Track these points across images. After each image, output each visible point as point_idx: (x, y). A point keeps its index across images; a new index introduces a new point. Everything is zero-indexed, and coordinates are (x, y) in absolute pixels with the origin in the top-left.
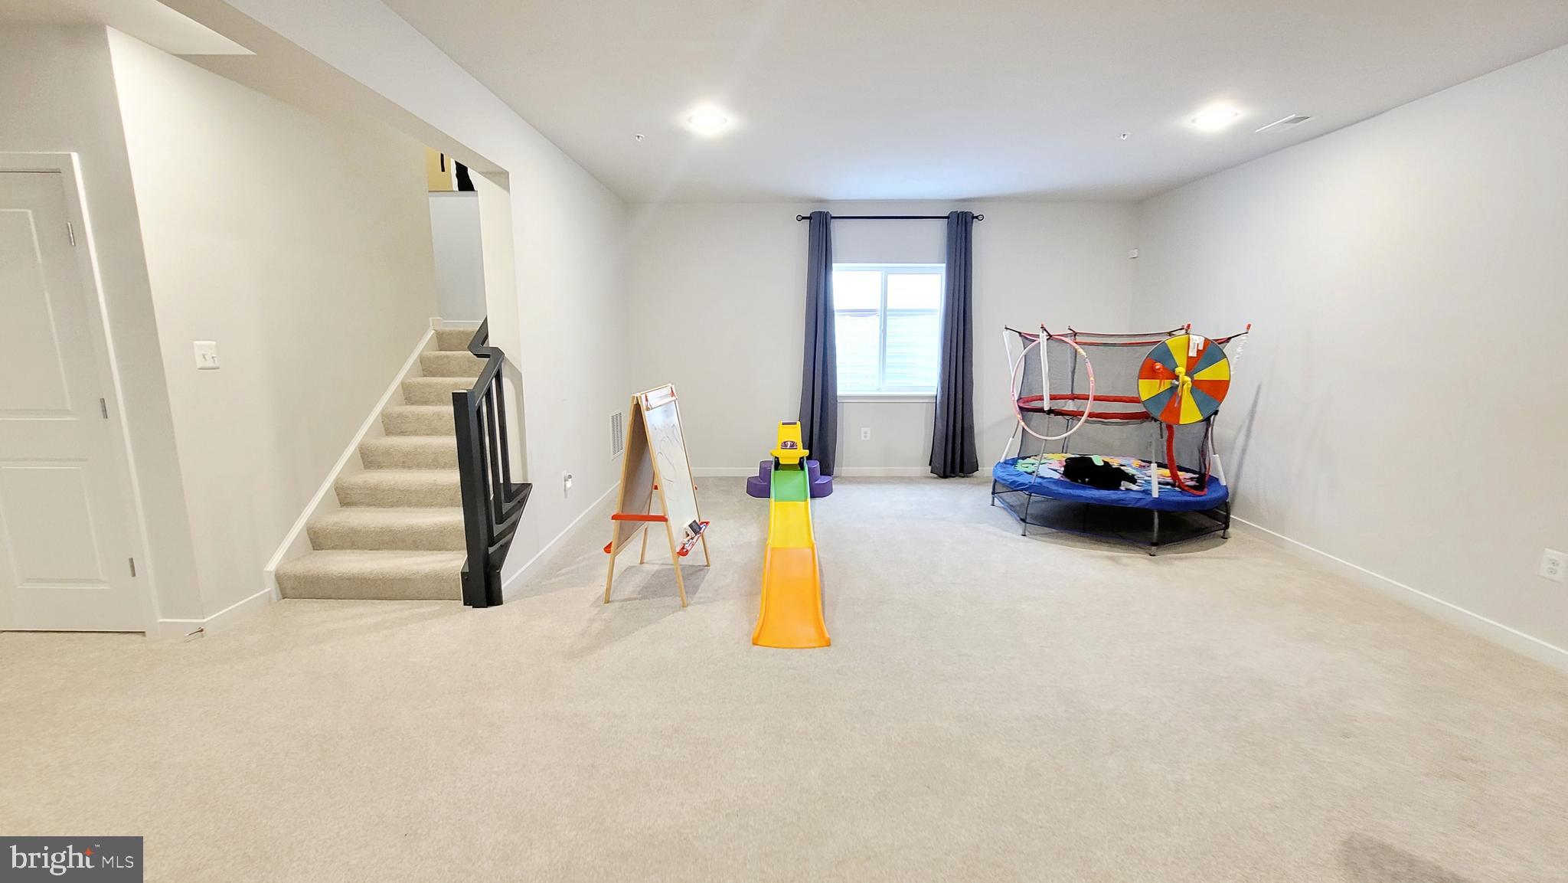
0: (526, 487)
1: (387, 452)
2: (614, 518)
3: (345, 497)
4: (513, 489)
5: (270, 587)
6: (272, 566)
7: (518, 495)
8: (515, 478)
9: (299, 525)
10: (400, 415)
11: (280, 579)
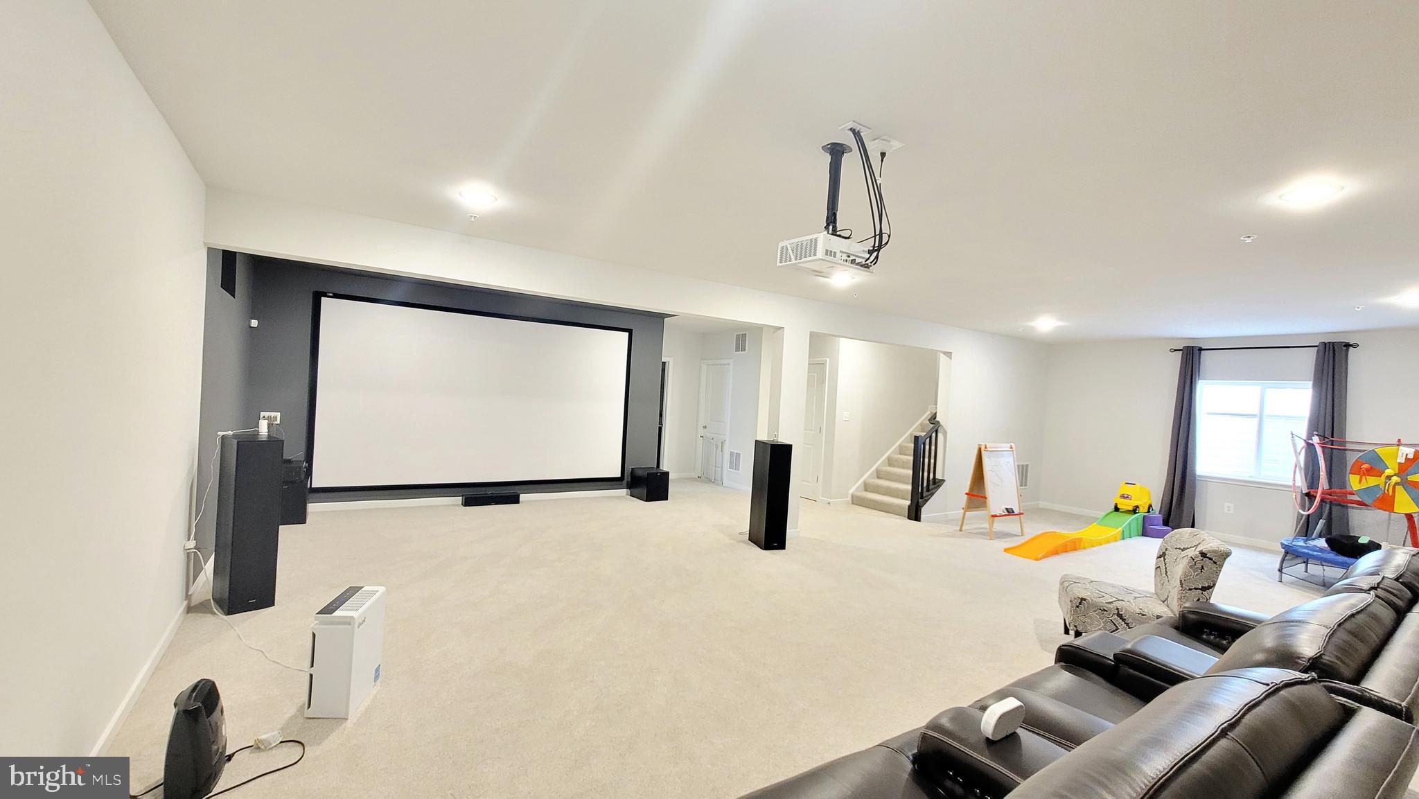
0: (943, 481)
1: (897, 460)
2: (966, 494)
3: (879, 475)
4: (937, 481)
5: (849, 499)
6: (851, 491)
7: (937, 483)
8: (939, 476)
9: (862, 480)
10: (906, 447)
11: (853, 496)
